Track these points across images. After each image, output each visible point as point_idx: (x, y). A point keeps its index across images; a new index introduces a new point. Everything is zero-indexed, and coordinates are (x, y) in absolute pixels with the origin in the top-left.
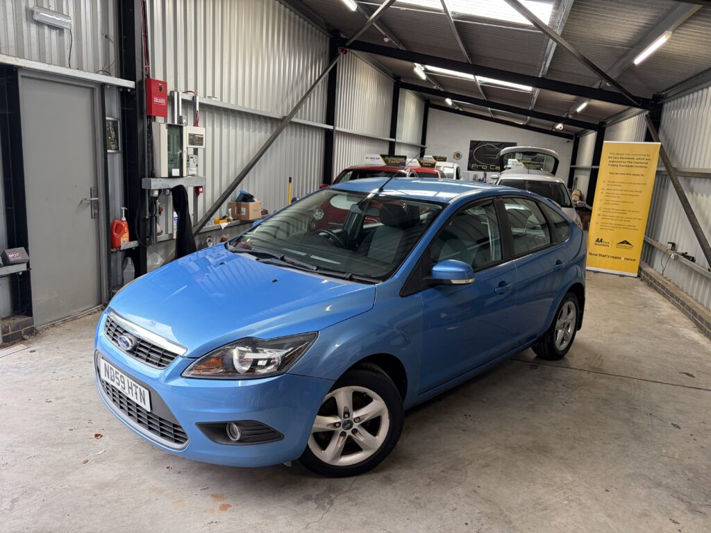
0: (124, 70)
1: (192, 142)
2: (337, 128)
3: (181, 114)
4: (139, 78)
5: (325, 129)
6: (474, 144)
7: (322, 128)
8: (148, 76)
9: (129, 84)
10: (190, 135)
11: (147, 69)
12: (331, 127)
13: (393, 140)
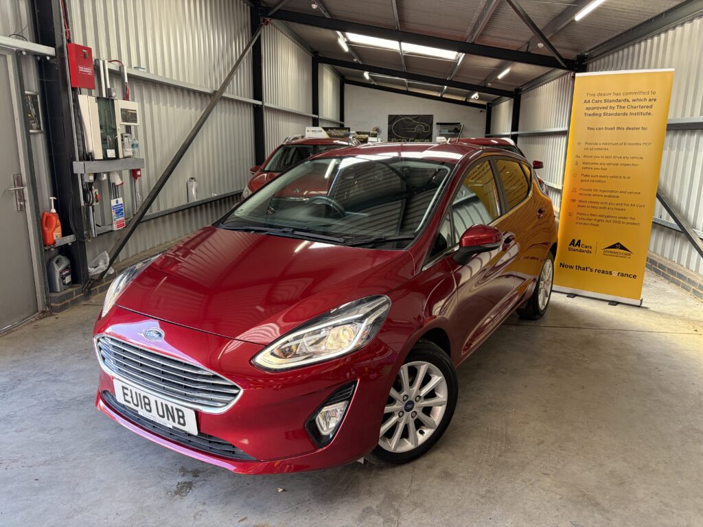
0: (39, 34)
1: (125, 119)
2: (266, 104)
3: (109, 87)
4: (58, 44)
5: (254, 105)
6: (392, 119)
7: (250, 104)
8: (69, 41)
9: (48, 50)
10: (122, 110)
11: (68, 33)
12: (259, 103)
13: (316, 116)
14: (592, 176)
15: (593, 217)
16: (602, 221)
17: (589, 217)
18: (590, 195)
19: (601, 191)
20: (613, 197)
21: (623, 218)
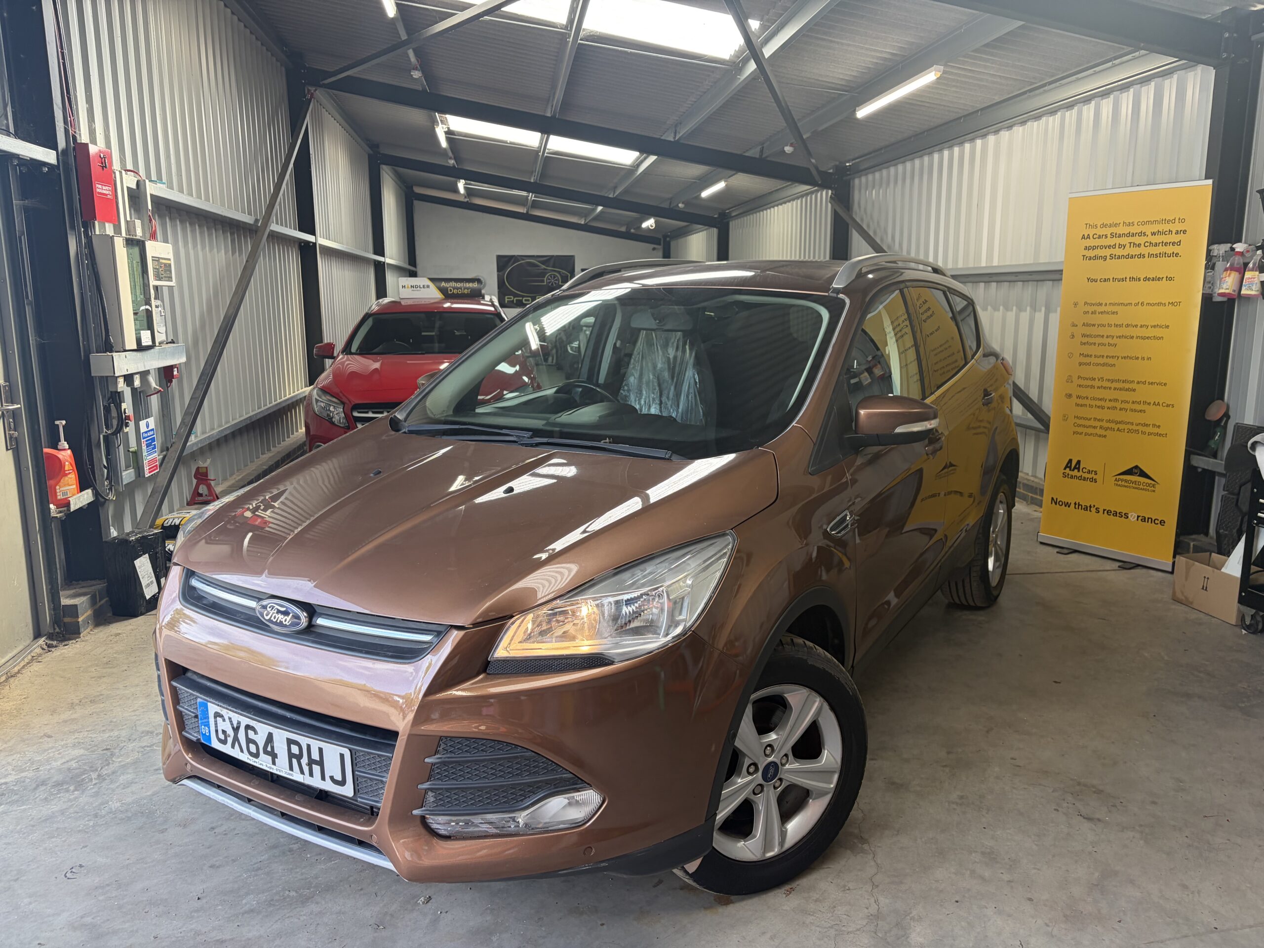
6: (504, 262)
14: (1095, 356)
15: (1098, 424)
16: (1113, 429)
17: (1092, 423)
18: (1092, 387)
19: (1109, 380)
20: (1127, 390)
21: (1142, 425)
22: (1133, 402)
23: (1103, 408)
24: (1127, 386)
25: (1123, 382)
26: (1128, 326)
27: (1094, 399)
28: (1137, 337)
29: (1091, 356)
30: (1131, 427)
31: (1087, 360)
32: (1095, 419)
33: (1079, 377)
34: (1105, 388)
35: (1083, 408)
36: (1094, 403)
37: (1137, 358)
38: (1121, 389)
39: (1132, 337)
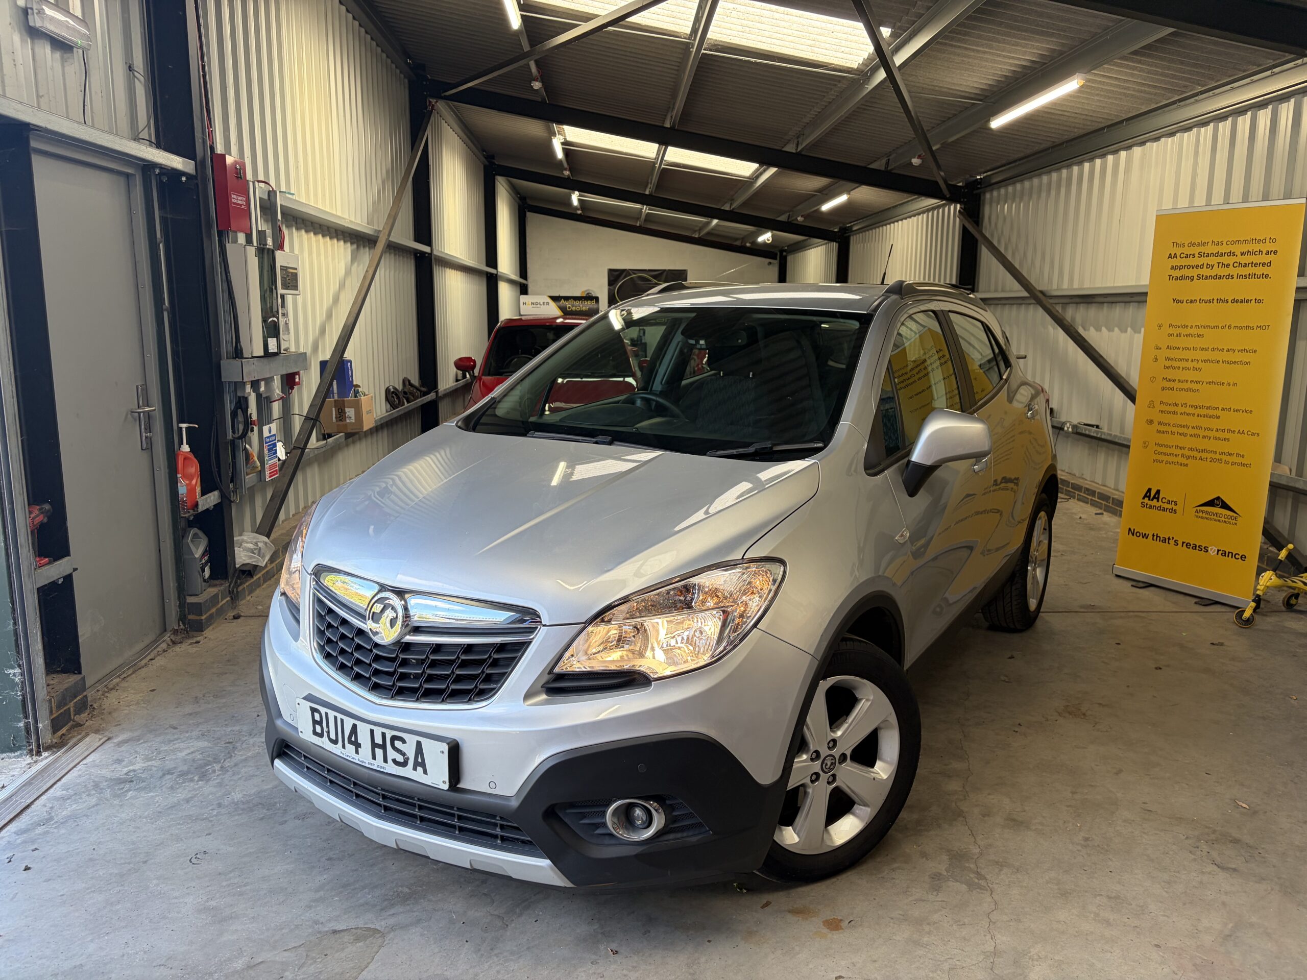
1: (285, 283)
2: (438, 252)
5: (415, 252)
6: (615, 276)
7: (409, 250)
12: (425, 248)
13: (493, 271)
14: (1179, 381)
15: (1179, 452)
16: (1194, 458)
17: (1174, 451)
18: (1175, 413)
19: (1192, 406)
20: (1210, 417)
21: (1225, 454)
22: (1217, 430)
23: (1185, 435)
24: (1211, 412)
25: (1208, 408)
26: (1213, 349)
27: (1177, 426)
28: (1223, 362)
29: (1174, 381)
30: (1214, 456)
31: (1171, 384)
32: (1177, 447)
33: (1161, 403)
34: (1188, 414)
35: (1165, 435)
36: (1176, 430)
37: (1223, 384)
38: (1205, 416)
39: (1218, 362)
